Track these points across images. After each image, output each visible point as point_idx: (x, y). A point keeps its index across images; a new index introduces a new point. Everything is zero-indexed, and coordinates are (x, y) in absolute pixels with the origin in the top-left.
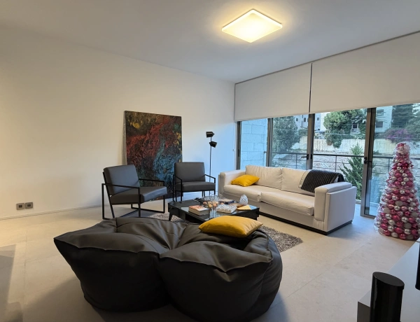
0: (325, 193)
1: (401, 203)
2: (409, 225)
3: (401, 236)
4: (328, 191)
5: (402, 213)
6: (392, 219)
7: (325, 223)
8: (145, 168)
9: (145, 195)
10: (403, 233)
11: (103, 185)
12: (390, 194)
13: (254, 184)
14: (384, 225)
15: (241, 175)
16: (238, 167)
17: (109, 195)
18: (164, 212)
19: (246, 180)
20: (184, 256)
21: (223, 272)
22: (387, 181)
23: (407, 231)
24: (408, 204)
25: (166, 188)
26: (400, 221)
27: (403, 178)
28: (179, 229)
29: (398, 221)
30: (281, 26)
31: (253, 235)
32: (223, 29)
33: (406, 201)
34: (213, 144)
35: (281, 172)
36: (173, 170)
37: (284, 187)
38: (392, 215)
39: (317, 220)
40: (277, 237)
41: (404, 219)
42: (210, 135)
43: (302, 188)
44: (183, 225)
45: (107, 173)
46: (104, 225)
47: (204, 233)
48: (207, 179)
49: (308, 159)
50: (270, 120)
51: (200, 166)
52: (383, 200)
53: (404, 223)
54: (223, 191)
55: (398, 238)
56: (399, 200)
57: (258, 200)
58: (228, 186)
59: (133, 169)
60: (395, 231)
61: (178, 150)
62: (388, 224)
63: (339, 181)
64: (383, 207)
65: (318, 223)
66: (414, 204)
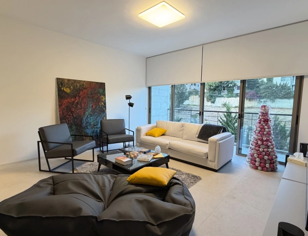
0: (215, 142)
1: (264, 147)
2: (269, 162)
3: (264, 169)
4: (218, 140)
5: (264, 153)
6: (258, 157)
7: (216, 163)
8: (75, 125)
9: (77, 149)
10: (265, 167)
11: (38, 142)
12: (256, 140)
13: (163, 135)
14: (253, 161)
15: (153, 128)
16: (149, 122)
17: (44, 150)
18: (93, 161)
19: (157, 132)
20: (120, 215)
21: (154, 225)
22: (255, 132)
23: (267, 165)
24: (268, 147)
25: (94, 142)
26: (263, 158)
27: (265, 129)
28: (110, 181)
29: (262, 159)
30: (184, 16)
31: (171, 183)
32: (140, 15)
33: (267, 145)
34: (131, 105)
35: (183, 126)
36: (99, 125)
37: (185, 137)
38: (258, 155)
39: (210, 161)
40: (183, 177)
41: (266, 157)
42: (128, 97)
43: (198, 137)
44: (113, 177)
45: (42, 132)
46: (41, 185)
47: (132, 184)
48: (127, 132)
49: (200, 115)
50: (173, 87)
51: (121, 122)
52: (252, 144)
53: (266, 160)
54: (139, 141)
55: (262, 170)
56: (263, 144)
57: (167, 148)
58: (143, 137)
59: (66, 126)
60: (260, 166)
61: (103, 110)
62: (255, 161)
63: (223, 132)
64: (252, 149)
65: (211, 163)
66: (272, 147)
